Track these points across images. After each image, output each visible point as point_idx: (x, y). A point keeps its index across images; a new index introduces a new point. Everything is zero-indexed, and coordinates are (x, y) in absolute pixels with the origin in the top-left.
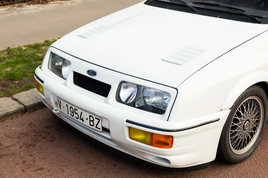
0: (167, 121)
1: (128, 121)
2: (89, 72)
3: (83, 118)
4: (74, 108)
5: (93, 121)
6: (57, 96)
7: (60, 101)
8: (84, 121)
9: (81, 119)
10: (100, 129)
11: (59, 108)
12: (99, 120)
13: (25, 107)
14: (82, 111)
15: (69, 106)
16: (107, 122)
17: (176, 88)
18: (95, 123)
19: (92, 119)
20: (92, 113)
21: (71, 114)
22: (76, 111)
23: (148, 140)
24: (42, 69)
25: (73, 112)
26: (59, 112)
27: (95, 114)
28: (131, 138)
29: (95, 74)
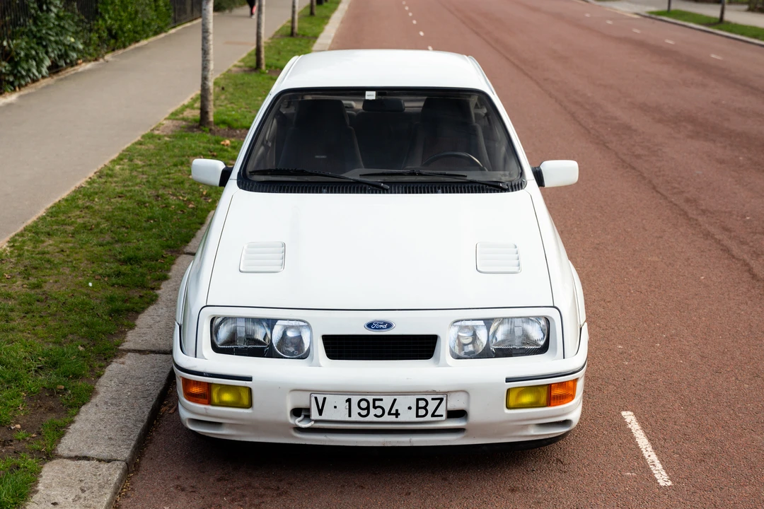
0: (564, 358)
1: (508, 380)
2: (370, 325)
3: (397, 410)
4: (370, 399)
5: (425, 408)
6: (312, 392)
7: (325, 399)
8: (399, 414)
9: (393, 414)
10: (442, 416)
11: (315, 414)
12: (441, 400)
13: (127, 463)
14: (395, 397)
15: (355, 400)
16: (463, 397)
17: (552, 305)
18: (431, 408)
19: (422, 404)
20: (427, 392)
21: (359, 414)
22: (378, 403)
23: (543, 399)
24: (203, 357)
25: (368, 408)
26: (313, 423)
27: (437, 390)
28: (508, 407)
29: (389, 326)
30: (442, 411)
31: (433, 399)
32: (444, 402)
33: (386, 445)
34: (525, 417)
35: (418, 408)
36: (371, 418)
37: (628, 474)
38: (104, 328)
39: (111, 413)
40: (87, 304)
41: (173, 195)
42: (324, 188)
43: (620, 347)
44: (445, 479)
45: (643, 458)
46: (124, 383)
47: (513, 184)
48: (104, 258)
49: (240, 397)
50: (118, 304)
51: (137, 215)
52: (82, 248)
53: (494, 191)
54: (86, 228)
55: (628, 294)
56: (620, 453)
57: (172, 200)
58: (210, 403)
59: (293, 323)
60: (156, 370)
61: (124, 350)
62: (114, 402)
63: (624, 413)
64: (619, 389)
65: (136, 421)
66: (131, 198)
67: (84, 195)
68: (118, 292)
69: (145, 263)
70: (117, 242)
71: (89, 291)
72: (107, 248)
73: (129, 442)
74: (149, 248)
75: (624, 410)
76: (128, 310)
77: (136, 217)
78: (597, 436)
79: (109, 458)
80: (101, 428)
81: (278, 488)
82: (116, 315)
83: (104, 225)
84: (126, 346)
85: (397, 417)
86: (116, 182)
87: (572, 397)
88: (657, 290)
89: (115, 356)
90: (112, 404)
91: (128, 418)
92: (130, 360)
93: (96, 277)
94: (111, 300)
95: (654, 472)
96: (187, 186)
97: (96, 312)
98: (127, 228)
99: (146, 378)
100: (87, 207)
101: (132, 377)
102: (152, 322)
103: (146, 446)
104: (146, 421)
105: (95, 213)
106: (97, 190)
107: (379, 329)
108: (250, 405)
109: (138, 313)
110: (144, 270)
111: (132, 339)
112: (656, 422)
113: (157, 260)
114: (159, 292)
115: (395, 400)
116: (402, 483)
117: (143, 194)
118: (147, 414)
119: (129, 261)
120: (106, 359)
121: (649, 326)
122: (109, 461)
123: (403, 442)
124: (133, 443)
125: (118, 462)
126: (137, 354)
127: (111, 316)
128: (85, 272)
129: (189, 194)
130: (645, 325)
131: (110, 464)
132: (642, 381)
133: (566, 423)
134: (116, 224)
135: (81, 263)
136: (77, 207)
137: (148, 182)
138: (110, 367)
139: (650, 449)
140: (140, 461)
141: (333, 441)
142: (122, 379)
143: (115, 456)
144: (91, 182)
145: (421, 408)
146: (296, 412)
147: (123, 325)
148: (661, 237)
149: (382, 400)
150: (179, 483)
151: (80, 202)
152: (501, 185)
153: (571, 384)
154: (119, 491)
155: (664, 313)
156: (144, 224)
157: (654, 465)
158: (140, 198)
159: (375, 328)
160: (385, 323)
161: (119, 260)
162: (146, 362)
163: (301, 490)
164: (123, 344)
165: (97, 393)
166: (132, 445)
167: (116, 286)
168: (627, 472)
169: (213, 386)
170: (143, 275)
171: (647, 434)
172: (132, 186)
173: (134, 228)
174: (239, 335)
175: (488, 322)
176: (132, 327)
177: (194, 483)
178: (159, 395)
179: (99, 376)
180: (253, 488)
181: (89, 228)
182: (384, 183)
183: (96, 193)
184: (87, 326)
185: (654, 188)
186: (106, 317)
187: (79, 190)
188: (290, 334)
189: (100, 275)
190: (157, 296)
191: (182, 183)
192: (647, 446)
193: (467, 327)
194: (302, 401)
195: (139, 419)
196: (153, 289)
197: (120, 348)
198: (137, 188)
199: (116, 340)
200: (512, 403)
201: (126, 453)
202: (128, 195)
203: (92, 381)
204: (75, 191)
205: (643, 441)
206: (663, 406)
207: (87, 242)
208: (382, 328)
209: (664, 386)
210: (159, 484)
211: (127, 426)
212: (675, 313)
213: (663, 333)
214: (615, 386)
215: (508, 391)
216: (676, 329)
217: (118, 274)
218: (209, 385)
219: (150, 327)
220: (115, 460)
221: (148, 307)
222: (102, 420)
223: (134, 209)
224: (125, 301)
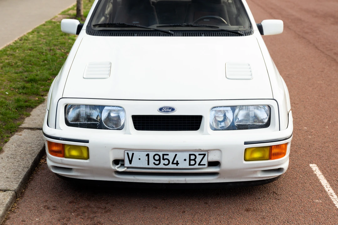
0: (280, 130)
1: (246, 143)
2: (161, 109)
3: (177, 161)
4: (161, 154)
5: (194, 160)
6: (126, 149)
7: (133, 154)
8: (179, 164)
9: (175, 164)
10: (205, 165)
11: (127, 163)
12: (205, 155)
13: (15, 192)
14: (176, 153)
15: (151, 155)
16: (217, 153)
17: (273, 98)
18: (198, 160)
19: (192, 157)
20: (196, 150)
21: (154, 163)
22: (165, 157)
23: (267, 155)
24: (60, 128)
25: (159, 160)
26: (126, 168)
27: (202, 149)
28: (245, 160)
29: (173, 110)
30: (205, 162)
31: (199, 155)
32: (206, 156)
33: (170, 182)
34: (256, 166)
35: (190, 160)
36: (161, 166)
37: (317, 201)
38: (12, 116)
39: (10, 163)
40: (4, 103)
41: (59, 49)
42: (136, 33)
43: (305, 128)
44: (206, 203)
45: (325, 191)
46: (19, 146)
47: (246, 32)
48: (18, 80)
49: (82, 153)
50: (22, 103)
51: (38, 58)
52: (6, 74)
53: (235, 36)
54: (9, 64)
55: (307, 100)
56: (310, 188)
57: (58, 52)
58: (64, 156)
59: (114, 108)
60: (39, 139)
61: (22, 128)
62: (12, 156)
63: (311, 165)
64: (307, 151)
65: (24, 167)
66: (36, 50)
67: (11, 49)
68: (22, 97)
69: (39, 82)
70: (25, 72)
71: (6, 96)
72: (19, 75)
73: (18, 180)
74: (43, 75)
75: (311, 163)
76: (27, 107)
77: (37, 60)
78: (296, 178)
79: (5, 189)
80: (3, 171)
81: (105, 207)
82: (20, 109)
83: (20, 63)
84: (23, 126)
85: (177, 165)
86: (29, 43)
87: (284, 154)
88: (323, 98)
89: (17, 131)
90: (11, 158)
91: (19, 166)
92: (25, 133)
93: (11, 89)
94: (18, 101)
95: (333, 200)
96: (67, 45)
97: (8, 107)
98: (32, 65)
99: (33, 143)
100: (11, 55)
101: (25, 143)
102: (40, 113)
103: (29, 182)
104: (30, 167)
105: (15, 57)
106: (18, 47)
107: (166, 111)
108: (88, 158)
109: (32, 108)
110: (39, 86)
111: (28, 122)
112: (331, 170)
113: (46, 81)
114: (45, 97)
115: (176, 155)
116: (180, 206)
117: (43, 49)
118: (31, 163)
119: (31, 81)
120: (11, 133)
121: (321, 117)
122: (5, 191)
123: (181, 181)
124: (21, 180)
125: (10, 192)
126: (30, 130)
127: (17, 109)
128: (6, 87)
129: (67, 49)
130: (319, 117)
131: (5, 193)
132: (320, 147)
133: (280, 170)
134: (26, 63)
135: (4, 82)
136: (6, 54)
137: (46, 43)
138: (13, 137)
139: (329, 186)
140: (24, 191)
141: (138, 180)
142: (19, 143)
143: (9, 188)
144: (16, 42)
145: (192, 160)
146: (116, 162)
147: (23, 114)
148: (322, 71)
149: (168, 155)
150: (46, 204)
151: (8, 52)
152: (239, 32)
153: (284, 146)
154: (10, 209)
155: (329, 110)
156: (42, 63)
157: (332, 196)
158: (41, 50)
159: (164, 111)
160: (170, 108)
161: (25, 81)
162: (34, 134)
163: (119, 209)
164: (22, 125)
165: (3, 151)
166: (20, 181)
167: (22, 94)
168: (316, 200)
169: (65, 146)
170: (38, 88)
171: (326, 177)
172: (38, 45)
173: (35, 65)
174: (81, 115)
175: (233, 108)
176: (28, 116)
177: (54, 204)
178: (39, 153)
179: (6, 142)
180: (91, 207)
181: (11, 65)
182: (171, 31)
183: (18, 48)
184: (2, 115)
185: (316, 47)
186: (14, 110)
187: (9, 46)
188: (112, 115)
189: (14, 88)
190: (44, 99)
191: (64, 43)
192: (327, 184)
193: (220, 111)
194: (120, 155)
195: (26, 166)
196: (42, 96)
197: (20, 126)
198: (40, 46)
199: (18, 122)
200: (247, 158)
201: (15, 186)
202: (35, 49)
203: (2, 145)
204: (6, 47)
205: (324, 182)
206: (334, 161)
207: (9, 72)
208: (168, 111)
209: (333, 150)
210: (34, 204)
211: (18, 171)
212: (335, 110)
213: (329, 121)
214: (305, 150)
215: (246, 150)
216: (336, 119)
217: (24, 88)
218: (63, 145)
219: (39, 115)
220: (9, 190)
221: (39, 105)
222: (4, 167)
223: (37, 56)
224: (26, 101)
